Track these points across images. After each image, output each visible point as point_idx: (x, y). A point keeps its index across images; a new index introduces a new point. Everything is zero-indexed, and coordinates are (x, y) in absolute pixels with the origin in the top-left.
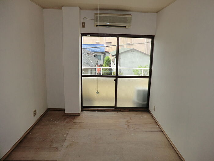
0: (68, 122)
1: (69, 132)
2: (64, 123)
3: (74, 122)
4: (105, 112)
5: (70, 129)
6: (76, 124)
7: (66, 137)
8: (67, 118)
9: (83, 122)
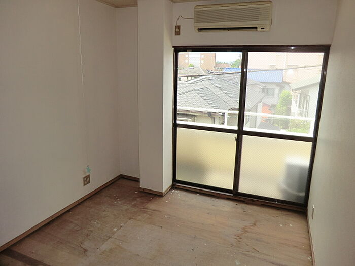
0: (135, 206)
1: (125, 224)
2: (129, 207)
3: (146, 207)
4: (213, 199)
5: (130, 219)
6: (145, 212)
7: (113, 233)
8: (141, 197)
9: (160, 212)
